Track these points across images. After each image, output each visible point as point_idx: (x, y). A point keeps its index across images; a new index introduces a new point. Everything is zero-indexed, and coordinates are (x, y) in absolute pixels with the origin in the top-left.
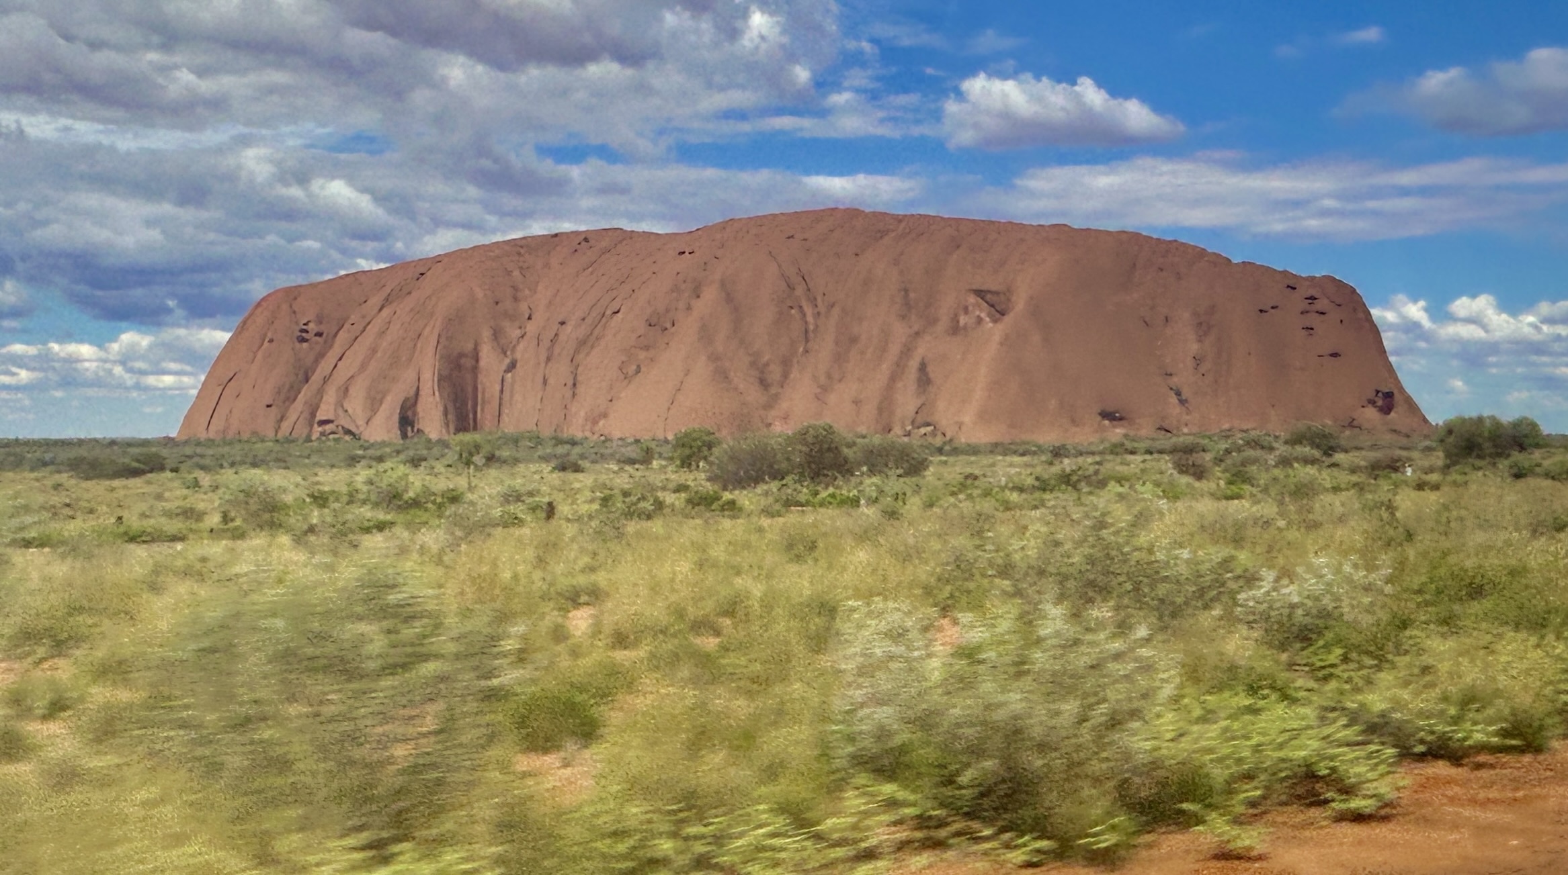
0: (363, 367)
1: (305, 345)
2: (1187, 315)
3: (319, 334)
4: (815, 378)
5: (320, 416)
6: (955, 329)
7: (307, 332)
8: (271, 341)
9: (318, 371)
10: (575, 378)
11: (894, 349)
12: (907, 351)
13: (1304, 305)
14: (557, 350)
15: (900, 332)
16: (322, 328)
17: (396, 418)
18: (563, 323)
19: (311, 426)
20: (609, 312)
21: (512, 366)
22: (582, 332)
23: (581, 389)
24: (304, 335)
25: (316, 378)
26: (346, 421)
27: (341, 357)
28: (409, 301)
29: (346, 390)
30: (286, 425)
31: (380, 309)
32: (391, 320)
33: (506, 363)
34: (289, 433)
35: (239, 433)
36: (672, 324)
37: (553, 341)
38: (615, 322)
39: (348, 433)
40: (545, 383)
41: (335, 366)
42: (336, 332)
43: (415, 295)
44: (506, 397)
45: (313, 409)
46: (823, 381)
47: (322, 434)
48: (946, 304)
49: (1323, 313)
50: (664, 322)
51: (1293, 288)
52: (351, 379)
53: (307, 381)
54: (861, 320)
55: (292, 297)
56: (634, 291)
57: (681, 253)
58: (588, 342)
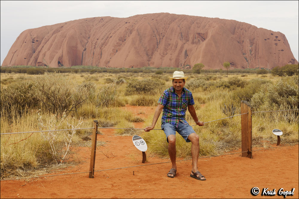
0: (49, 49)
1: (34, 43)
2: (248, 40)
3: (37, 41)
4: (160, 54)
5: (38, 61)
6: (193, 43)
7: (34, 40)
8: (25, 42)
9: (38, 49)
10: (101, 53)
11: (179, 47)
12: (182, 47)
13: (275, 38)
14: (96, 46)
15: (180, 43)
17: (57, 62)
18: (98, 39)
19: (36, 63)
20: (109, 37)
21: (85, 50)
22: (103, 41)
23: (103, 56)
24: (34, 41)
25: (37, 52)
26: (45, 62)
27: (43, 47)
28: (60, 33)
29: (44, 55)
30: (30, 63)
31: (53, 34)
32: (55, 38)
33: (84, 49)
34: (30, 65)
35: (18, 65)
36: (125, 40)
37: (96, 44)
38: (111, 39)
39: (46, 65)
40: (94, 54)
41: (41, 49)
42: (42, 40)
43: (61, 32)
44: (84, 57)
45: (36, 59)
46: (162, 55)
47: (39, 66)
48: (191, 37)
49: (279, 40)
50: (123, 40)
51: (272, 34)
52: (46, 52)
53: (34, 52)
54: (171, 40)
55: (30, 31)
56: (115, 32)
57: (126, 23)
58: (104, 44)
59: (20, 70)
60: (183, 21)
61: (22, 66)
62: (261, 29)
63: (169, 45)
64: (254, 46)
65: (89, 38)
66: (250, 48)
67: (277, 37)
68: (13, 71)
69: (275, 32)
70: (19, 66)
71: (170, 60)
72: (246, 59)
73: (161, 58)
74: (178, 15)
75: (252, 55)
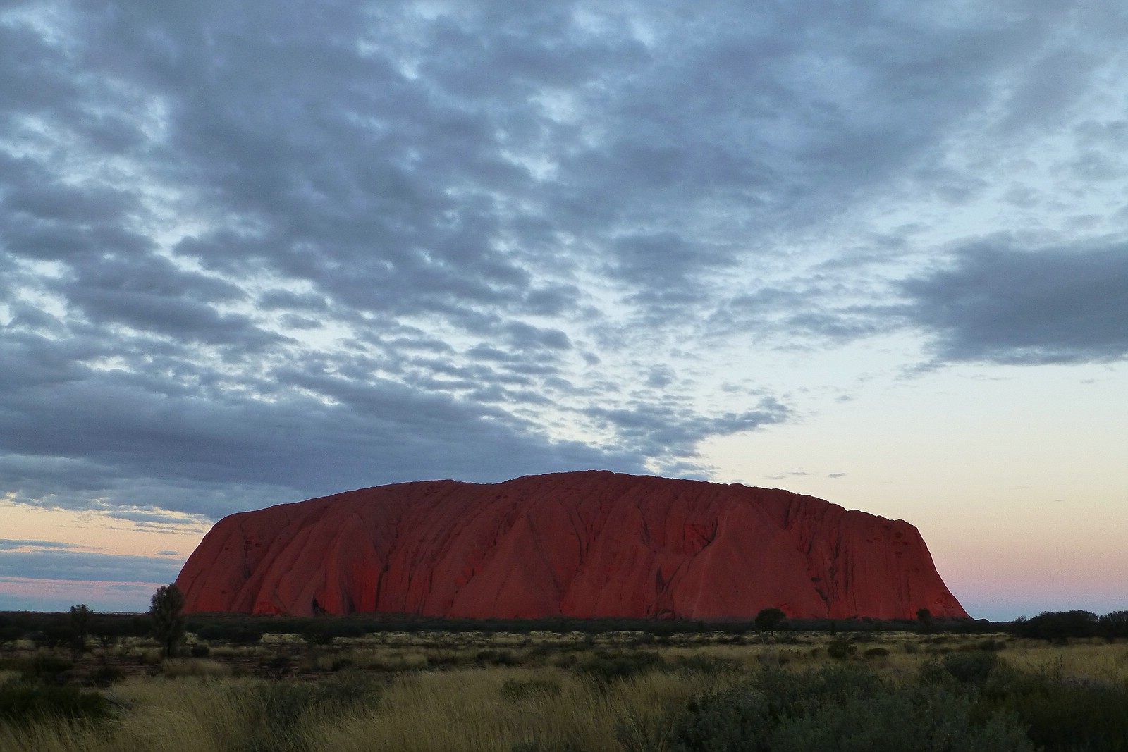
0: (289, 568)
1: (248, 552)
3: (259, 545)
4: (590, 581)
5: (258, 600)
7: (250, 543)
8: (227, 549)
9: (258, 569)
10: (431, 577)
11: (640, 562)
12: (649, 563)
14: (418, 559)
15: (644, 551)
16: (262, 541)
17: (310, 602)
18: (422, 541)
20: (453, 534)
21: (386, 569)
22: (435, 546)
23: (435, 585)
24: (249, 545)
25: (256, 573)
26: (277, 603)
27: (273, 561)
28: (320, 526)
29: (277, 583)
30: (236, 606)
31: (302, 528)
32: (308, 537)
33: (383, 566)
34: (238, 611)
36: (495, 543)
37: (416, 554)
38: (457, 541)
39: (279, 611)
40: (410, 581)
41: (269, 566)
42: (271, 544)
43: (323, 521)
44: (382, 588)
45: (254, 594)
46: (595, 582)
48: (671, 534)
49: (907, 544)
50: (489, 542)
51: (885, 527)
52: (281, 576)
53: (250, 576)
54: (618, 542)
55: (241, 520)
56: (469, 522)
57: (498, 497)
58: (439, 554)
62: (855, 513)
63: (615, 555)
65: (397, 537)
66: (830, 563)
67: (899, 534)
69: (893, 521)
71: (619, 596)
72: (821, 594)
73: (593, 593)
75: (837, 583)
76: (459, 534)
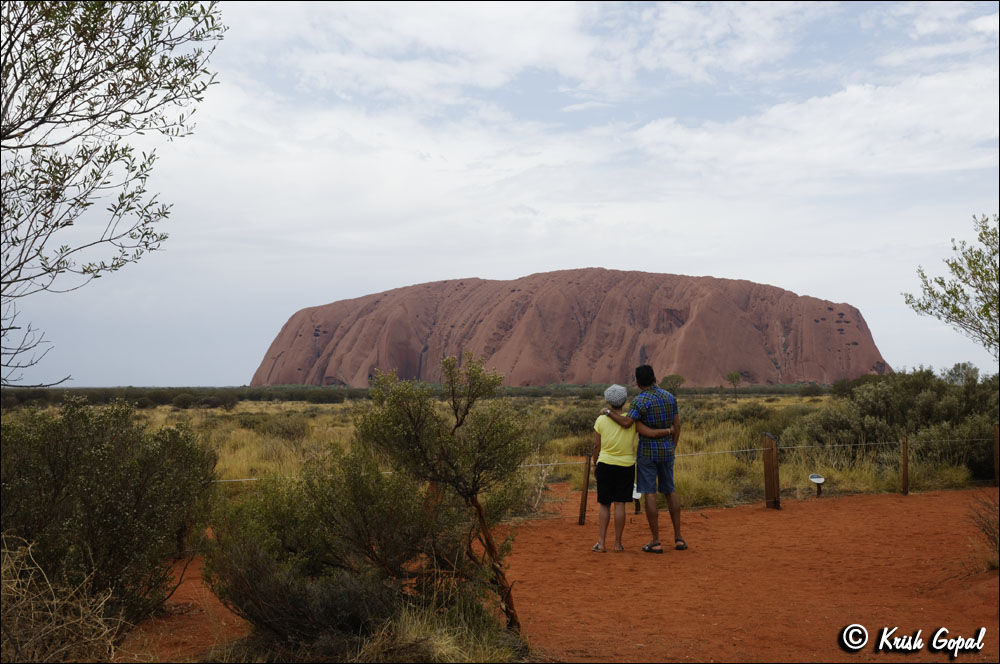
0: (349, 350)
1: (317, 338)
2: (778, 323)
3: (325, 332)
4: (587, 356)
5: (327, 375)
6: (657, 331)
7: (318, 330)
8: (301, 335)
9: (326, 350)
11: (628, 340)
12: (635, 341)
13: (837, 318)
14: (450, 341)
15: (630, 331)
16: (327, 329)
17: (366, 375)
18: (453, 327)
19: (321, 379)
20: (477, 321)
21: (426, 349)
22: (463, 330)
24: (317, 332)
25: (324, 354)
26: (341, 377)
27: (337, 344)
28: (372, 315)
29: (340, 361)
30: (308, 380)
31: (357, 319)
32: (363, 325)
33: (423, 347)
34: (309, 384)
35: (283, 383)
36: (511, 327)
37: (448, 336)
38: (481, 325)
39: (342, 383)
41: (334, 349)
42: (334, 331)
43: (375, 312)
44: (423, 365)
45: (323, 371)
46: (591, 357)
47: (328, 384)
48: (653, 317)
49: (848, 322)
50: (507, 326)
51: (831, 309)
52: (342, 355)
53: (319, 356)
54: (610, 325)
55: (311, 313)
56: (490, 310)
57: (513, 291)
58: (467, 336)
59: (292, 395)
60: (634, 285)
61: (292, 386)
62: (806, 298)
63: (607, 335)
64: (791, 336)
65: (434, 324)
66: (784, 339)
67: (841, 315)
68: (277, 397)
69: (838, 305)
70: (286, 386)
71: (610, 367)
72: (776, 364)
73: (589, 365)
74: (623, 272)
75: (788, 354)
76: (481, 321)
